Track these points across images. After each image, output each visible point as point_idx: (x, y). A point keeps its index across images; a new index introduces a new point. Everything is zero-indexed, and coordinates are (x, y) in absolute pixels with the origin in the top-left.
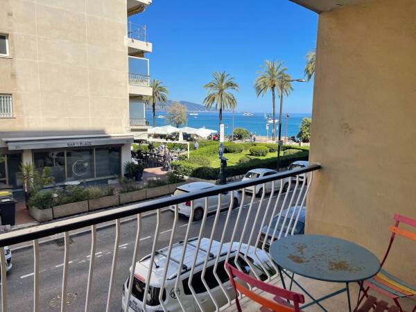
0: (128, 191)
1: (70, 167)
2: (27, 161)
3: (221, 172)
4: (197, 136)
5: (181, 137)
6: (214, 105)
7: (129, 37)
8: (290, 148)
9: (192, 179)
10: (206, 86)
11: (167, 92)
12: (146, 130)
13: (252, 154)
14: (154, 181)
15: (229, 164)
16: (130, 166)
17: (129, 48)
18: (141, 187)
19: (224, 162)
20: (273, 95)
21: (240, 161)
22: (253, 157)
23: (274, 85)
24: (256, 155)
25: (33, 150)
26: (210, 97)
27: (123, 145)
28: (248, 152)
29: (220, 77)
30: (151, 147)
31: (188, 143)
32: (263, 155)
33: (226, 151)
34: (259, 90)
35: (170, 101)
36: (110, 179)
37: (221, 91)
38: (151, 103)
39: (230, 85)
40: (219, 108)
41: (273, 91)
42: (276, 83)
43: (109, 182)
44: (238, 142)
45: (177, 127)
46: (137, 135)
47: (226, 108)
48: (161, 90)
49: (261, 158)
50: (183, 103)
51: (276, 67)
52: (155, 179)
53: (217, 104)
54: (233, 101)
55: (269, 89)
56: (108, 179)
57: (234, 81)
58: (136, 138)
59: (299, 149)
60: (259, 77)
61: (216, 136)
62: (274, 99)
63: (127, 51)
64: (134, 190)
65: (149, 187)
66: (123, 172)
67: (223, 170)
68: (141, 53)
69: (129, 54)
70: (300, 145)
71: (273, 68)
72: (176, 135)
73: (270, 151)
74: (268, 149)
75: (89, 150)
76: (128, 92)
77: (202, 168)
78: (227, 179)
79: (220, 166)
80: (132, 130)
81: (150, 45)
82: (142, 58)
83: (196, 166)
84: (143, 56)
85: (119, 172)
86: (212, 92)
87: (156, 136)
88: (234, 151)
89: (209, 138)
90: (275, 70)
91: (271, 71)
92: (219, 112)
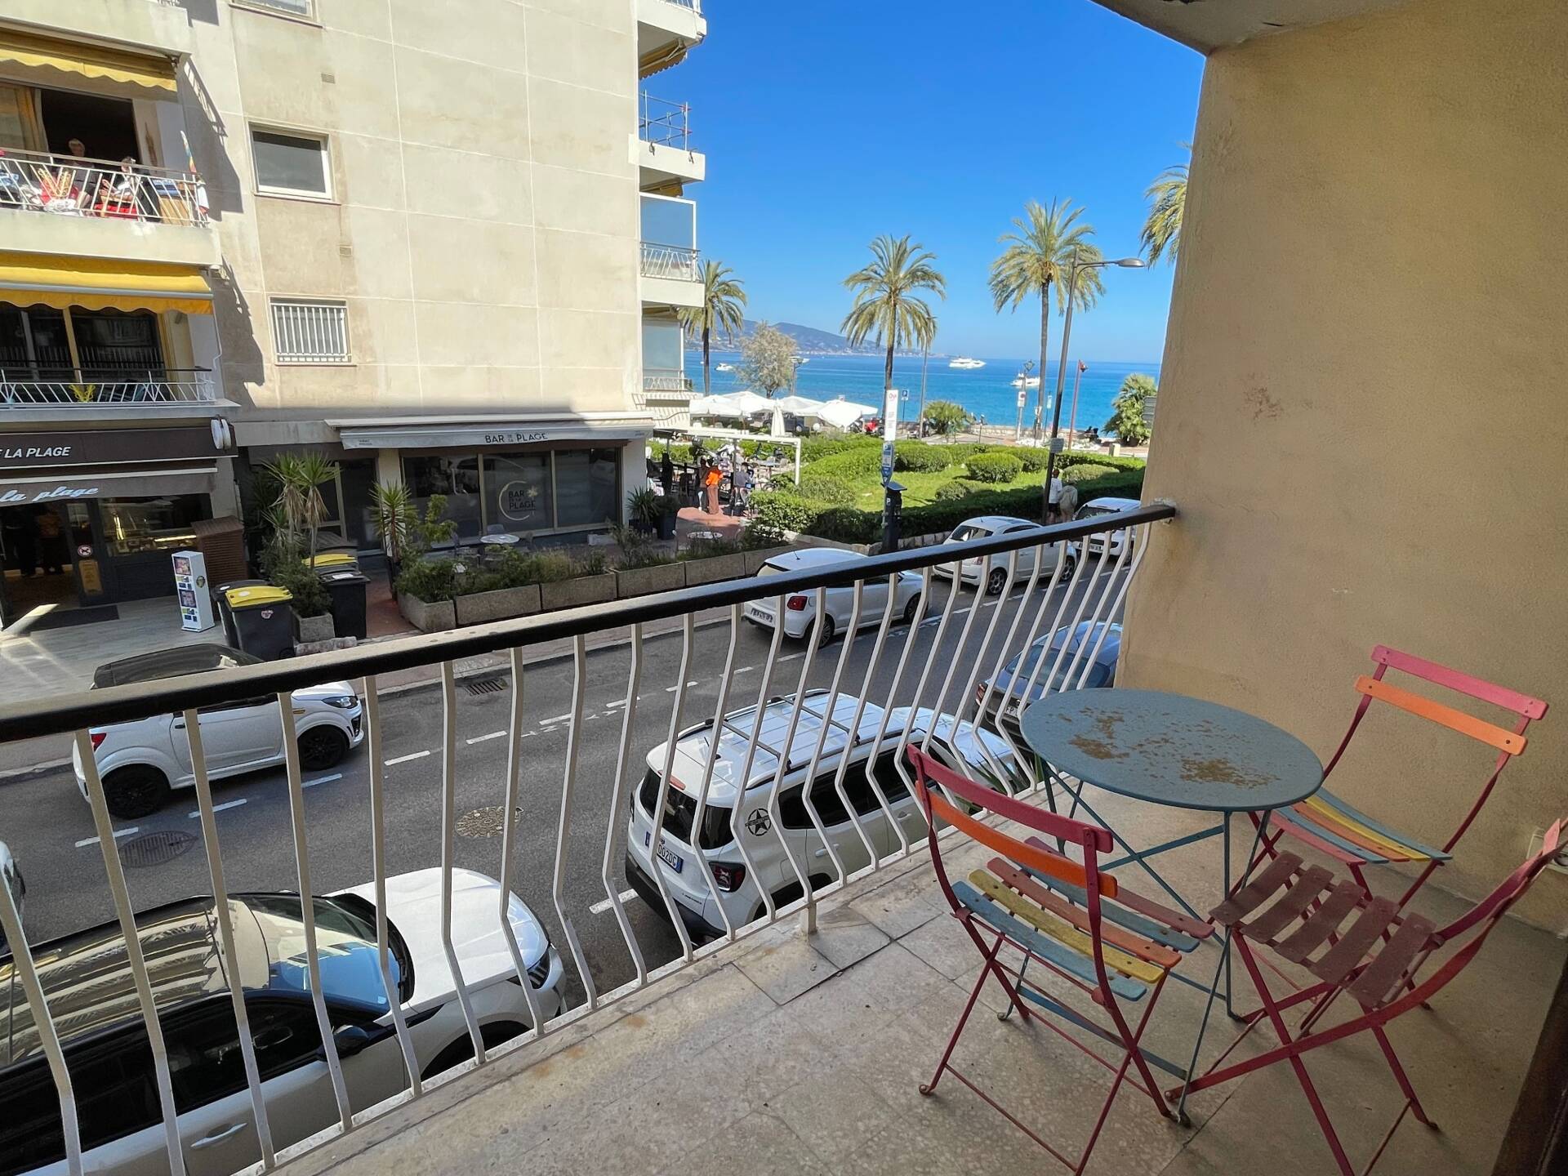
0: (640, 565)
1: (492, 497)
2: (390, 480)
3: (884, 524)
4: (822, 422)
5: (778, 425)
6: (871, 336)
7: (642, 137)
8: (1082, 460)
9: (807, 538)
10: (854, 279)
11: (743, 298)
12: (685, 403)
13: (973, 477)
14: (704, 541)
15: (907, 503)
16: (644, 500)
17: (644, 171)
18: (673, 556)
19: (894, 495)
20: (1045, 305)
21: (939, 494)
22: (977, 486)
23: (1049, 278)
24: (985, 479)
25: (401, 452)
26: (861, 311)
27: (625, 442)
28: (963, 469)
29: (892, 251)
30: (697, 449)
31: (797, 441)
32: (1004, 480)
33: (901, 466)
34: (1003, 291)
35: (751, 324)
36: (595, 532)
37: (895, 292)
38: (699, 326)
39: (920, 275)
40: (885, 343)
41: (1045, 293)
42: (1055, 272)
43: (592, 539)
44: (934, 441)
45: (768, 396)
46: (663, 419)
47: (905, 345)
48: (727, 293)
49: (998, 487)
50: (784, 327)
51: (1058, 223)
52: (708, 535)
53: (880, 332)
54: (926, 323)
55: (1033, 289)
56: (589, 532)
57: (933, 266)
58: (659, 426)
59: (1109, 465)
60: (1007, 254)
61: (875, 422)
62: (1045, 317)
63: (636, 179)
64: (655, 562)
65: (692, 556)
66: (626, 515)
67: (889, 518)
68: (673, 184)
69: (642, 189)
70: (1112, 452)
71: (1049, 225)
72: (764, 420)
73: (1026, 469)
74: (1022, 464)
75: (540, 453)
76: (640, 299)
77: (834, 512)
78: (900, 542)
79: (883, 508)
80: (651, 403)
81: (700, 158)
82: (677, 200)
83: (819, 505)
84: (680, 193)
85: (616, 517)
86: (867, 298)
87: (710, 420)
88: (923, 467)
89: (855, 429)
90: (1055, 232)
91: (1043, 235)
92: (886, 355)
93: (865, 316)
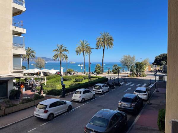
3: (62, 92)
4: (50, 73)
5: (42, 74)
6: (58, 59)
7: (13, 25)
8: (92, 77)
9: (48, 95)
10: (54, 50)
11: (35, 53)
13: (76, 81)
15: (66, 87)
17: (13, 31)
19: (64, 86)
20: (84, 54)
21: (71, 85)
22: (77, 83)
23: (84, 51)
24: (78, 81)
26: (56, 55)
27: (9, 80)
28: (74, 80)
29: (60, 47)
31: (45, 77)
32: (81, 81)
33: (64, 80)
34: (78, 53)
35: (37, 57)
37: (61, 53)
38: (27, 58)
39: (65, 50)
40: (60, 60)
42: (85, 50)
44: (69, 75)
45: (40, 69)
46: (17, 75)
47: (63, 60)
48: (32, 52)
49: (81, 83)
50: (43, 58)
51: (84, 43)
54: (66, 57)
55: (82, 52)
57: (67, 49)
59: (96, 78)
60: (78, 47)
62: (84, 56)
65: (23, 103)
67: (63, 90)
68: (20, 34)
69: (13, 34)
71: (83, 43)
73: (84, 79)
76: (12, 53)
77: (53, 90)
79: (62, 88)
81: (25, 30)
82: (20, 36)
83: (50, 89)
86: (57, 53)
87: (29, 74)
88: (68, 80)
89: (56, 74)
90: (84, 44)
91: (82, 45)
92: (60, 62)
93: (56, 56)
